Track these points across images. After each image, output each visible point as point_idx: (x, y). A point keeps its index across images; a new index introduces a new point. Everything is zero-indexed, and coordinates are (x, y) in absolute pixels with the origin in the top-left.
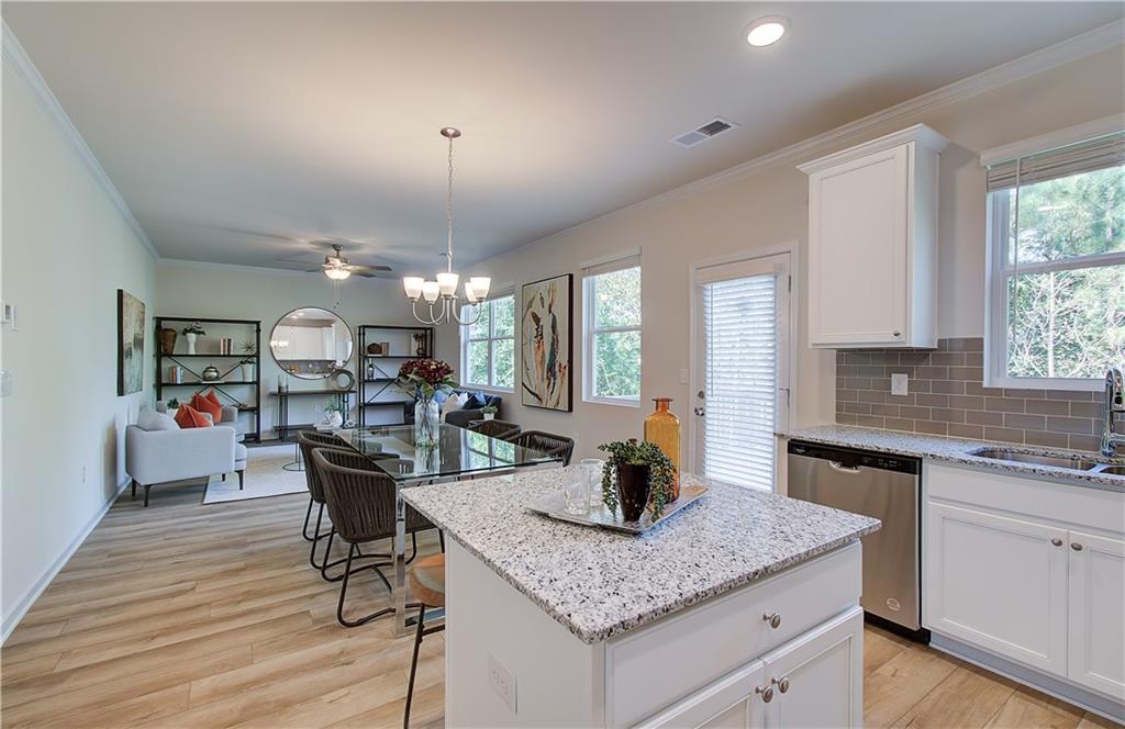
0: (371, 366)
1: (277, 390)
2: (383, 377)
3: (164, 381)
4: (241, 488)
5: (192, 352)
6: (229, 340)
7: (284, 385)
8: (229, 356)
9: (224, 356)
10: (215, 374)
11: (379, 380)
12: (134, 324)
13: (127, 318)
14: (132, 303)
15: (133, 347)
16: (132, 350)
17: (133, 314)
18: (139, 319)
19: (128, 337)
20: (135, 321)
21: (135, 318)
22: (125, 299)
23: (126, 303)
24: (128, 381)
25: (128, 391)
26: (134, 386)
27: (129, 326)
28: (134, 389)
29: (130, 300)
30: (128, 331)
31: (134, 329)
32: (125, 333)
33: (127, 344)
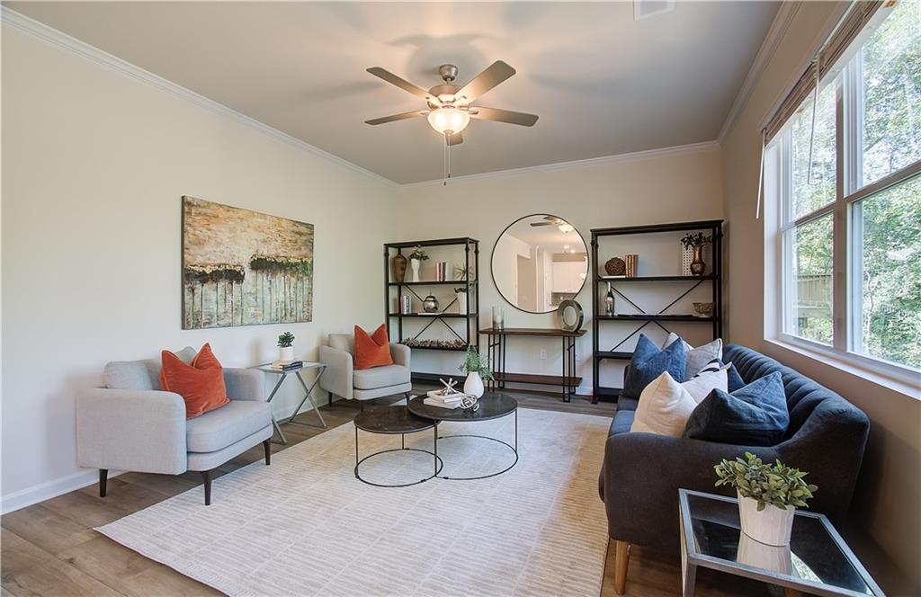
0: (610, 295)
1: (491, 327)
2: (637, 313)
3: (390, 313)
4: (208, 503)
5: (416, 280)
6: (444, 264)
7: (499, 320)
8: (444, 283)
9: (439, 283)
10: (433, 304)
11: (624, 318)
12: (254, 243)
13: (209, 233)
14: (239, 218)
15: (247, 270)
16: (242, 273)
17: (245, 231)
18: (279, 239)
19: (213, 257)
20: (256, 240)
21: (261, 236)
22: (200, 210)
23: (205, 214)
24: (221, 310)
25: (221, 322)
26: (255, 316)
27: (218, 244)
28: (260, 320)
29: (231, 213)
30: (215, 249)
31: (250, 248)
32: (198, 251)
33: (210, 264)
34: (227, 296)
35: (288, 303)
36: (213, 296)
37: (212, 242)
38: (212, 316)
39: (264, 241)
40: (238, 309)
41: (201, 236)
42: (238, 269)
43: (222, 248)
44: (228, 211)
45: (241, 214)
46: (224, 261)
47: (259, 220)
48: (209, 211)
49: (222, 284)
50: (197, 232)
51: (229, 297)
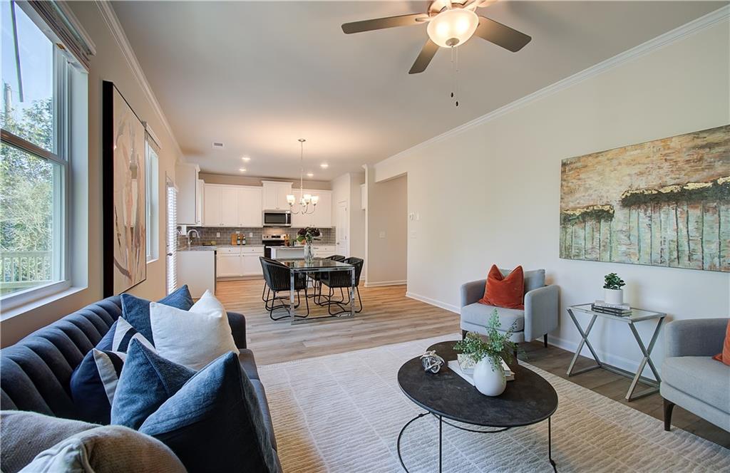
12: (627, 178)
13: (580, 183)
14: (608, 159)
15: (617, 207)
16: (611, 212)
17: (615, 170)
18: (666, 165)
19: (582, 202)
20: (629, 175)
21: (637, 169)
22: (572, 166)
23: (577, 168)
24: (589, 246)
25: (588, 256)
26: (628, 255)
27: (587, 189)
28: (634, 259)
29: (599, 158)
30: (583, 194)
31: (621, 185)
32: (570, 199)
33: (579, 208)
34: (595, 233)
35: (684, 242)
36: (581, 233)
37: (582, 189)
38: (580, 250)
39: (641, 174)
40: (607, 246)
41: (573, 186)
42: (607, 208)
43: (591, 192)
44: (597, 157)
45: (609, 156)
46: (591, 203)
47: (632, 153)
48: (579, 164)
49: (590, 224)
50: (570, 184)
51: (597, 235)
